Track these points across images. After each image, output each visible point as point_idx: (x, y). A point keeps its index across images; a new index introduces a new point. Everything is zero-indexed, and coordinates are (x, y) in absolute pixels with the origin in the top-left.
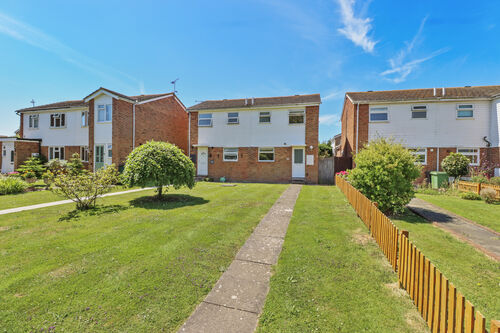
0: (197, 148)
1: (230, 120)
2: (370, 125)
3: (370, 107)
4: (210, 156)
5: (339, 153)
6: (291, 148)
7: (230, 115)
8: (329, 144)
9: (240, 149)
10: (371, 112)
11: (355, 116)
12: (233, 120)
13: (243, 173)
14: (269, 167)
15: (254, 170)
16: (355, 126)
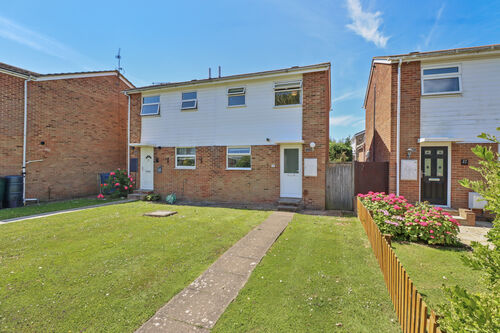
0: (139, 148)
1: (184, 104)
2: (424, 102)
3: (424, 67)
4: (157, 160)
5: (361, 154)
6: (278, 147)
7: (185, 96)
8: (348, 143)
9: (199, 149)
10: (424, 77)
11: (394, 86)
12: (189, 104)
13: (203, 188)
14: (243, 179)
15: (220, 184)
16: (393, 105)
